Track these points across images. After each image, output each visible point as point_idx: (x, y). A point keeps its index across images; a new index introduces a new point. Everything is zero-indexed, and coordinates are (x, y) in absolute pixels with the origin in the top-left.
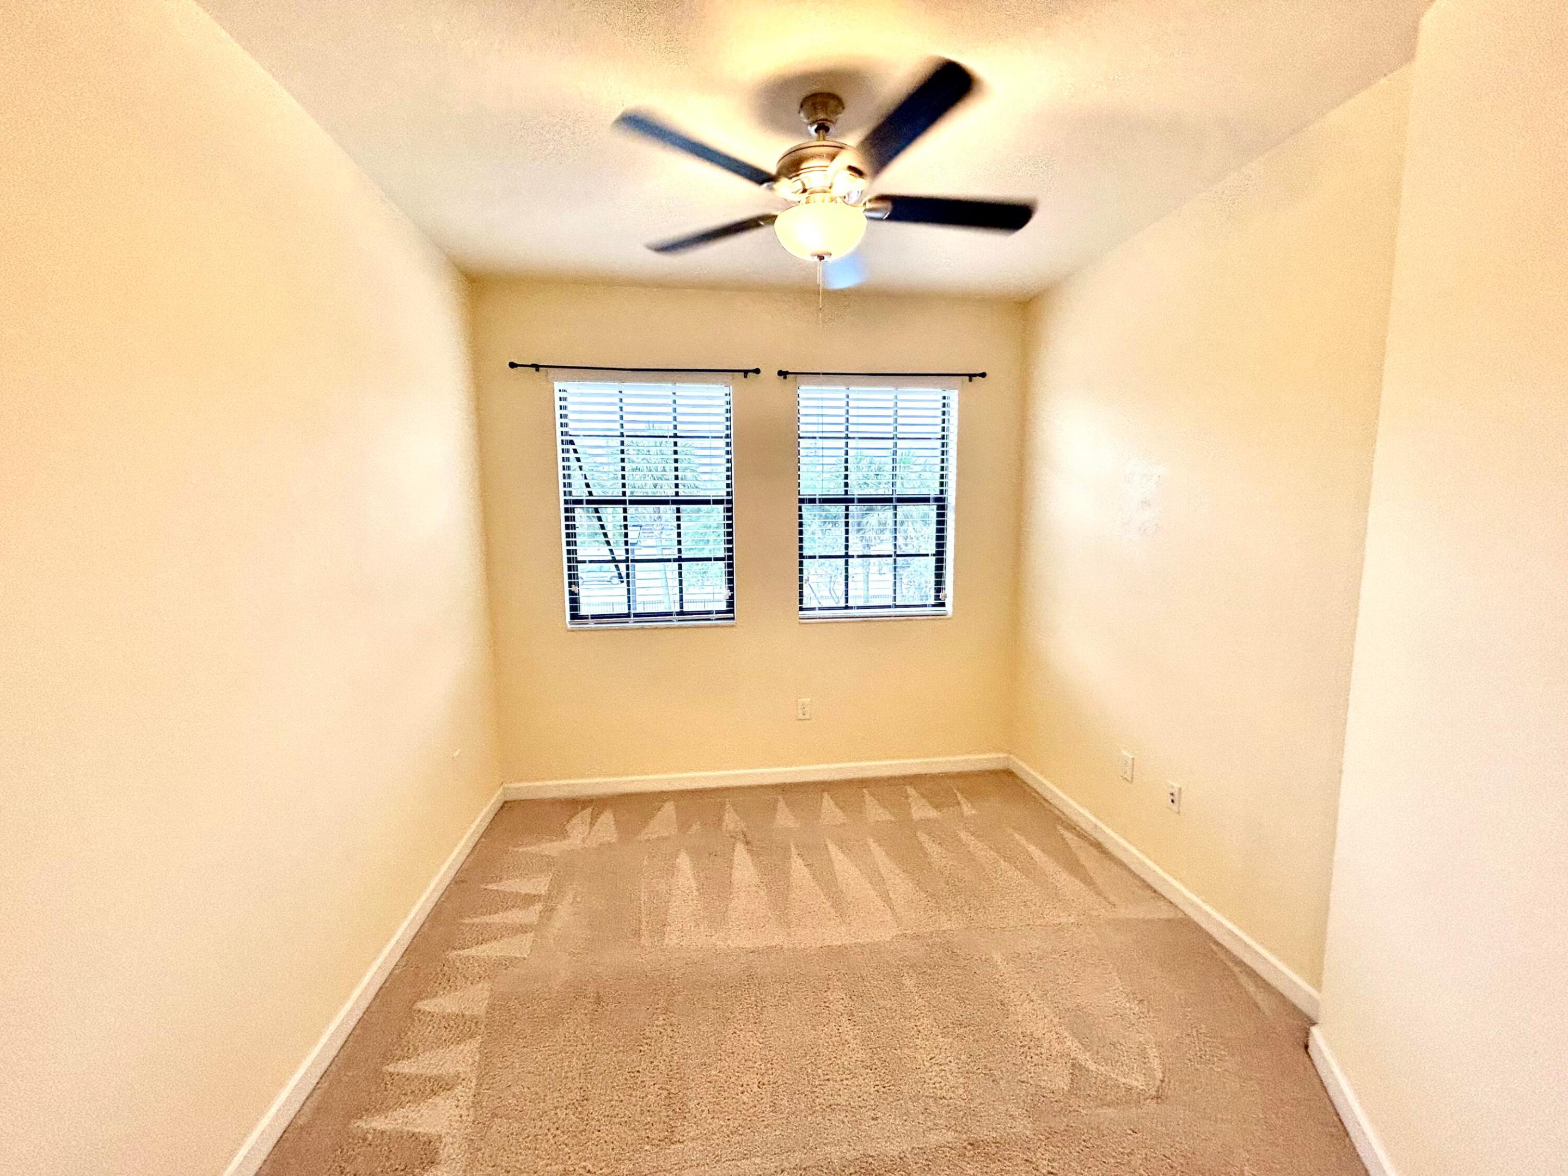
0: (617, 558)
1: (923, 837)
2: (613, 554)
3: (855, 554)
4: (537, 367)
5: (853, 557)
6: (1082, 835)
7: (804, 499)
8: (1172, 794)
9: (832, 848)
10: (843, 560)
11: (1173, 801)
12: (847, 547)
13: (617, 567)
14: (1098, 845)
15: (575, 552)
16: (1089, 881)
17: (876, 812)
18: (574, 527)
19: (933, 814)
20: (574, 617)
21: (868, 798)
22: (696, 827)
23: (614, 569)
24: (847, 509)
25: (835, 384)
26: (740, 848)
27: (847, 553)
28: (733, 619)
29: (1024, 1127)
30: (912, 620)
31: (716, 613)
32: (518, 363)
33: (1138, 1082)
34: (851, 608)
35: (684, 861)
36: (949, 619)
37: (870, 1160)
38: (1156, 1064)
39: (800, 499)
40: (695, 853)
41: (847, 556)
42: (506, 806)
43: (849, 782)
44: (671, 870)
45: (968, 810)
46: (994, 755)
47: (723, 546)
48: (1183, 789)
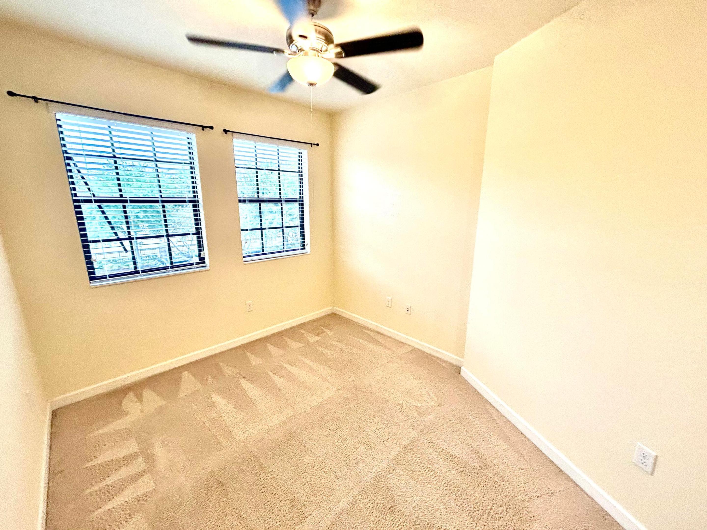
0: (120, 237)
1: (320, 349)
2: (118, 235)
3: (267, 227)
4: (36, 99)
5: (265, 229)
6: (372, 331)
7: (241, 200)
8: (408, 309)
9: (286, 365)
10: (260, 231)
11: (408, 311)
12: (261, 224)
13: (121, 243)
14: (378, 333)
15: (85, 235)
16: (383, 345)
17: (294, 345)
18: (82, 218)
19: (317, 338)
20: (92, 279)
21: (287, 340)
22: (210, 380)
23: (120, 245)
24: (260, 205)
25: (249, 140)
26: (242, 381)
27: (261, 227)
28: (205, 266)
29: (414, 434)
30: (294, 257)
31: (196, 264)
32: (18, 93)
33: (432, 403)
34: (266, 254)
35: (217, 398)
36: (310, 254)
37: (380, 473)
38: (433, 396)
39: (239, 200)
40: (222, 393)
41: (262, 229)
42: (54, 414)
43: (274, 335)
44: (214, 405)
45: (330, 333)
46: (327, 309)
47: (194, 227)
48: (412, 306)
